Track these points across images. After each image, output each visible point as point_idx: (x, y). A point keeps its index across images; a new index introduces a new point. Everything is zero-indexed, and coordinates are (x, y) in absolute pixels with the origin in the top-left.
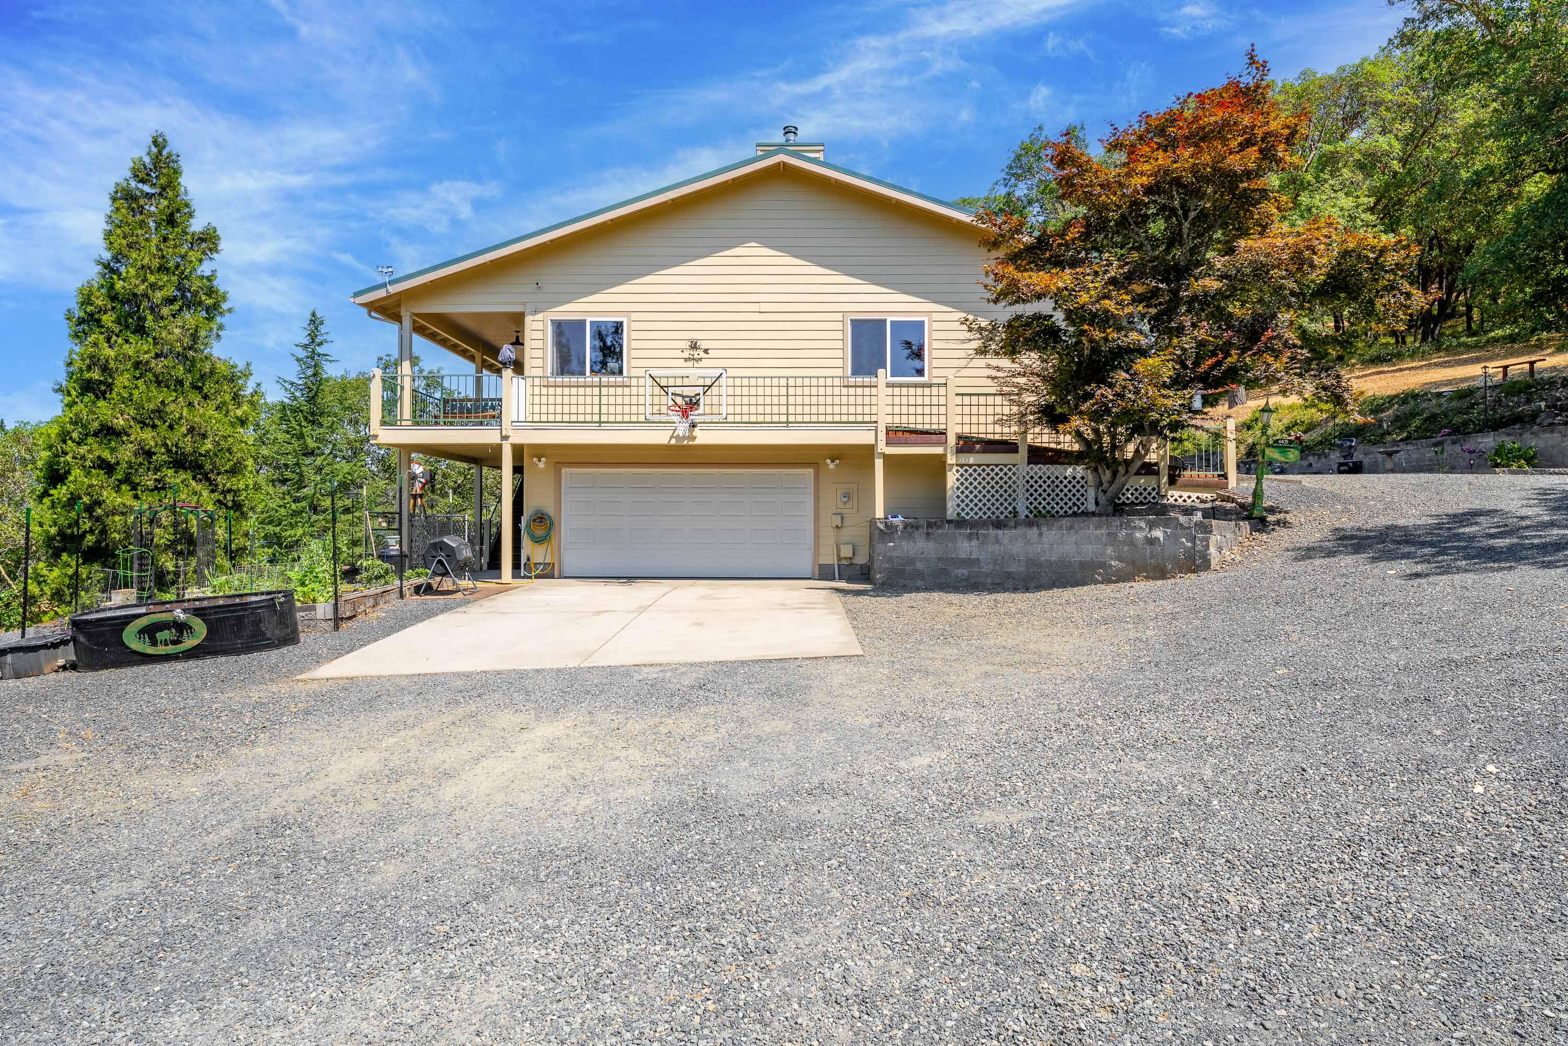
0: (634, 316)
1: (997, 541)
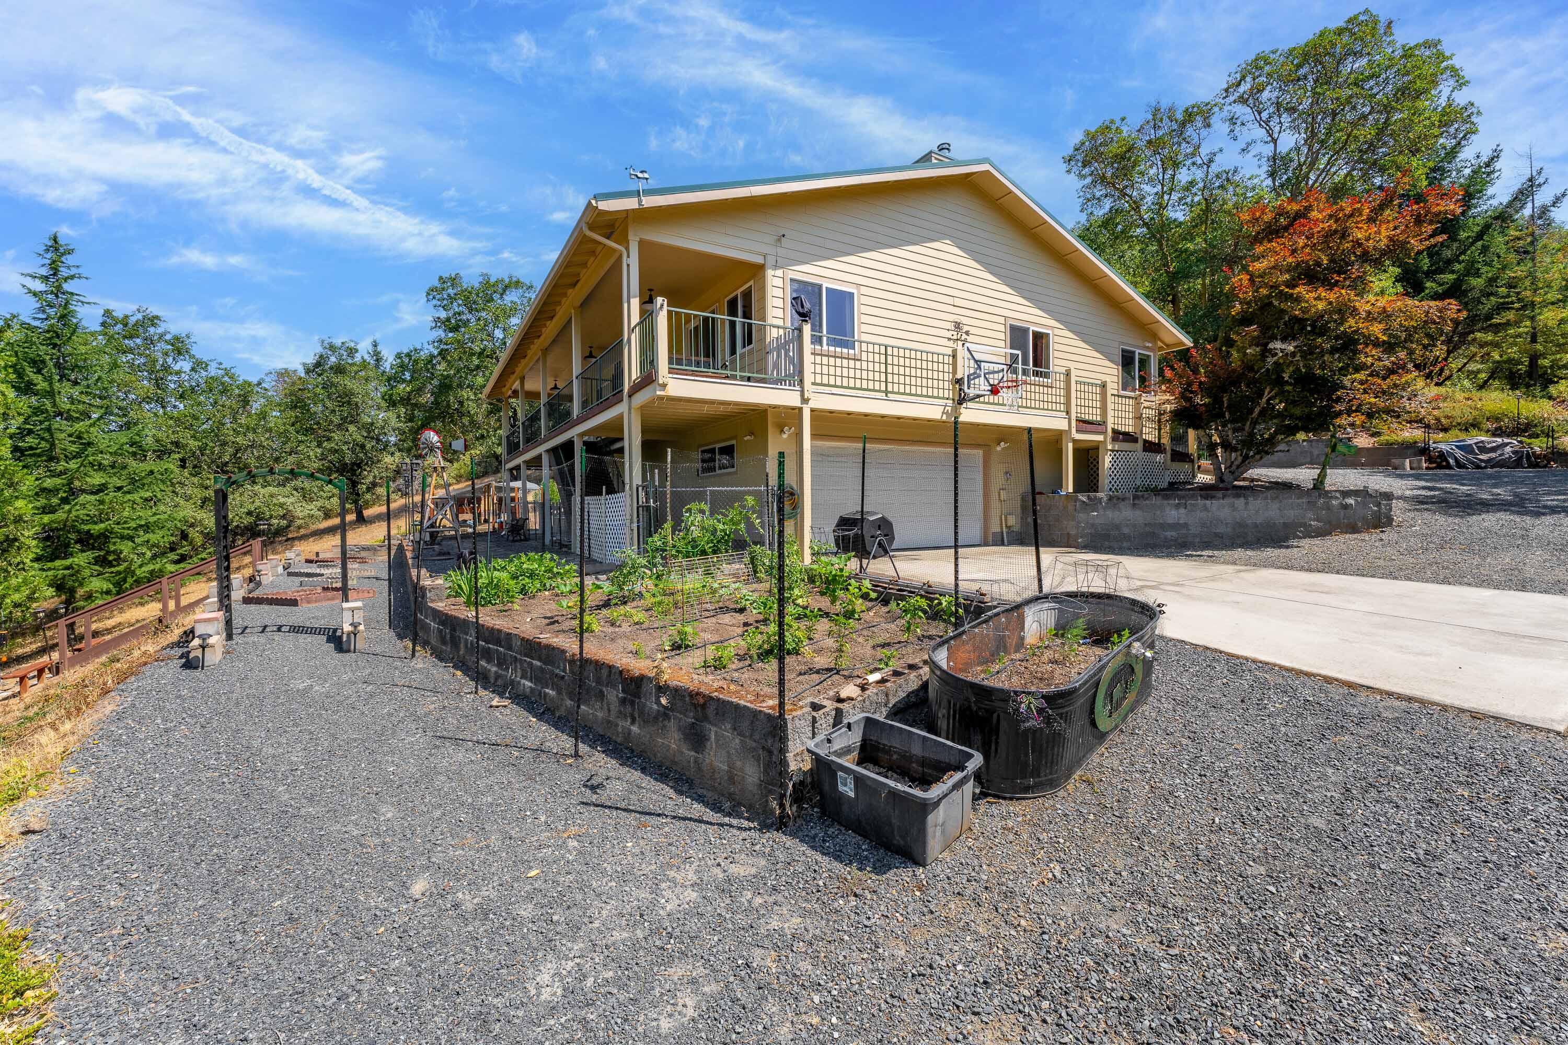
0: (864, 290)
1: (1206, 509)
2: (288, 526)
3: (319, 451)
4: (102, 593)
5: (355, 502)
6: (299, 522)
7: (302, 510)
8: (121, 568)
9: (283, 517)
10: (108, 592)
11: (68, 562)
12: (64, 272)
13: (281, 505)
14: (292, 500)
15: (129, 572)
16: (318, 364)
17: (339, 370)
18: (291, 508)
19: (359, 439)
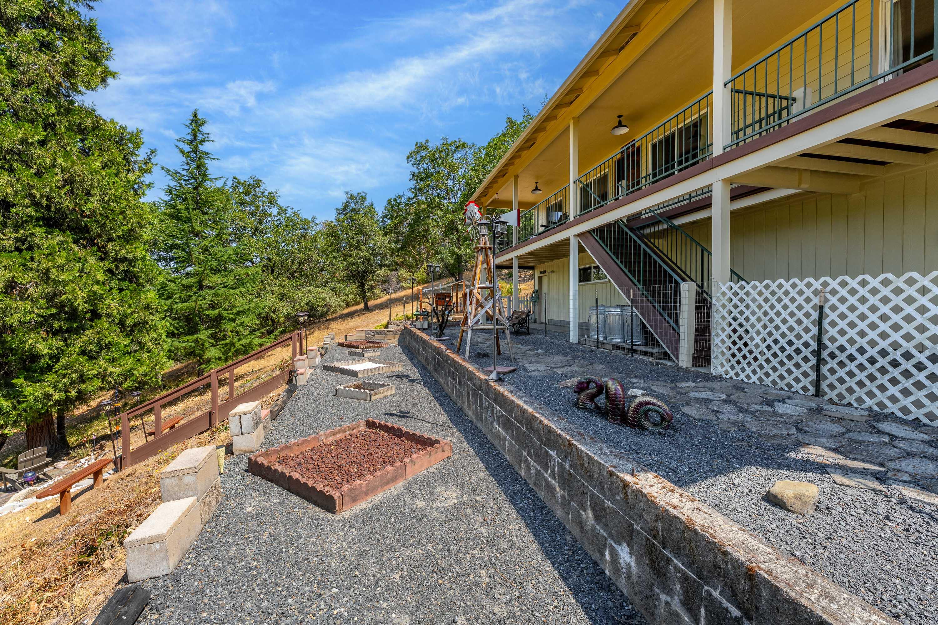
2: (327, 312)
3: (345, 263)
4: (216, 359)
5: (363, 297)
6: (333, 309)
7: (335, 302)
8: (227, 341)
9: (325, 306)
10: (220, 359)
11: (194, 337)
12: (200, 137)
13: (323, 299)
14: (329, 296)
15: (232, 344)
16: (344, 209)
17: (356, 211)
18: (329, 301)
19: (367, 255)
